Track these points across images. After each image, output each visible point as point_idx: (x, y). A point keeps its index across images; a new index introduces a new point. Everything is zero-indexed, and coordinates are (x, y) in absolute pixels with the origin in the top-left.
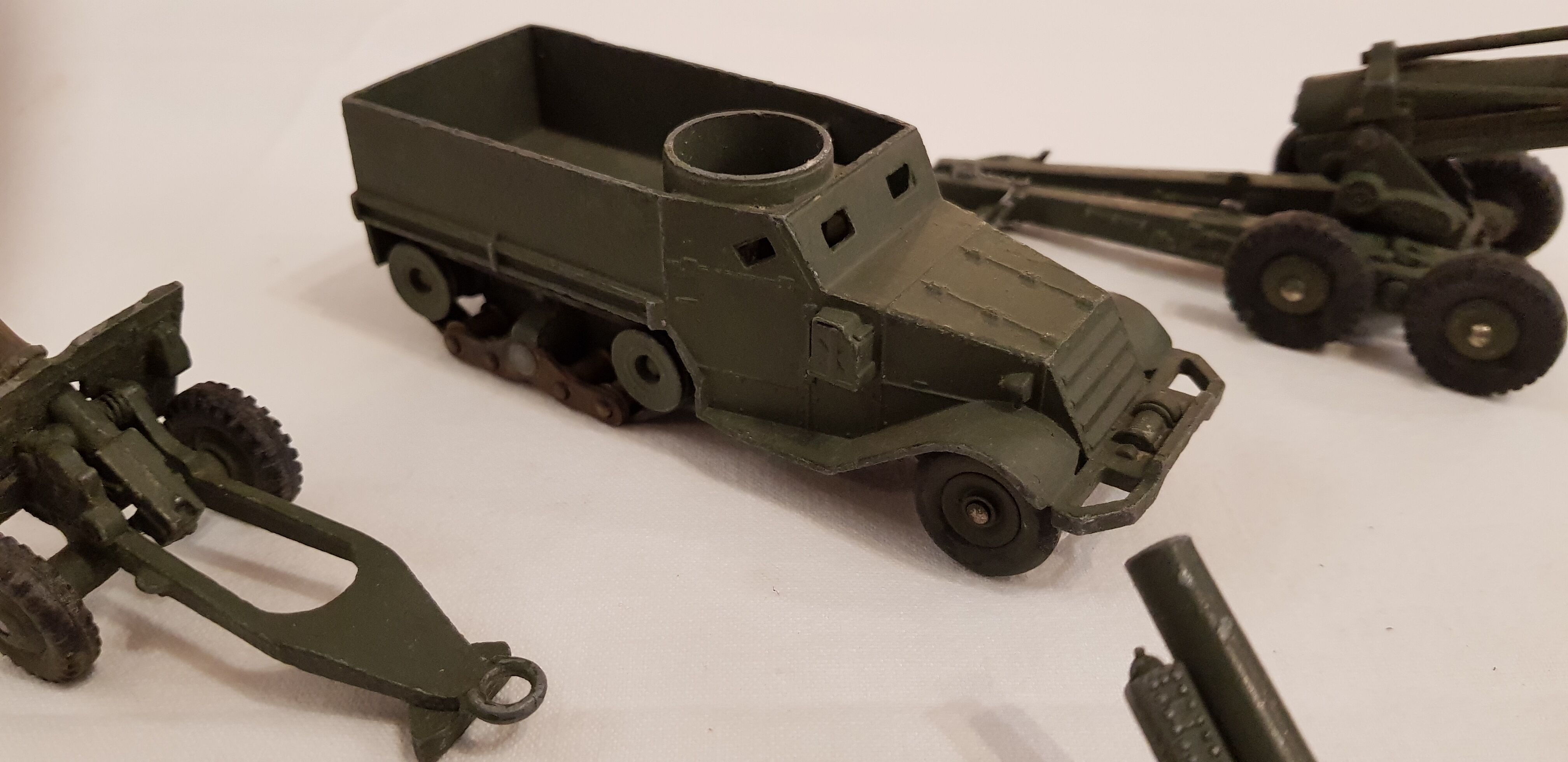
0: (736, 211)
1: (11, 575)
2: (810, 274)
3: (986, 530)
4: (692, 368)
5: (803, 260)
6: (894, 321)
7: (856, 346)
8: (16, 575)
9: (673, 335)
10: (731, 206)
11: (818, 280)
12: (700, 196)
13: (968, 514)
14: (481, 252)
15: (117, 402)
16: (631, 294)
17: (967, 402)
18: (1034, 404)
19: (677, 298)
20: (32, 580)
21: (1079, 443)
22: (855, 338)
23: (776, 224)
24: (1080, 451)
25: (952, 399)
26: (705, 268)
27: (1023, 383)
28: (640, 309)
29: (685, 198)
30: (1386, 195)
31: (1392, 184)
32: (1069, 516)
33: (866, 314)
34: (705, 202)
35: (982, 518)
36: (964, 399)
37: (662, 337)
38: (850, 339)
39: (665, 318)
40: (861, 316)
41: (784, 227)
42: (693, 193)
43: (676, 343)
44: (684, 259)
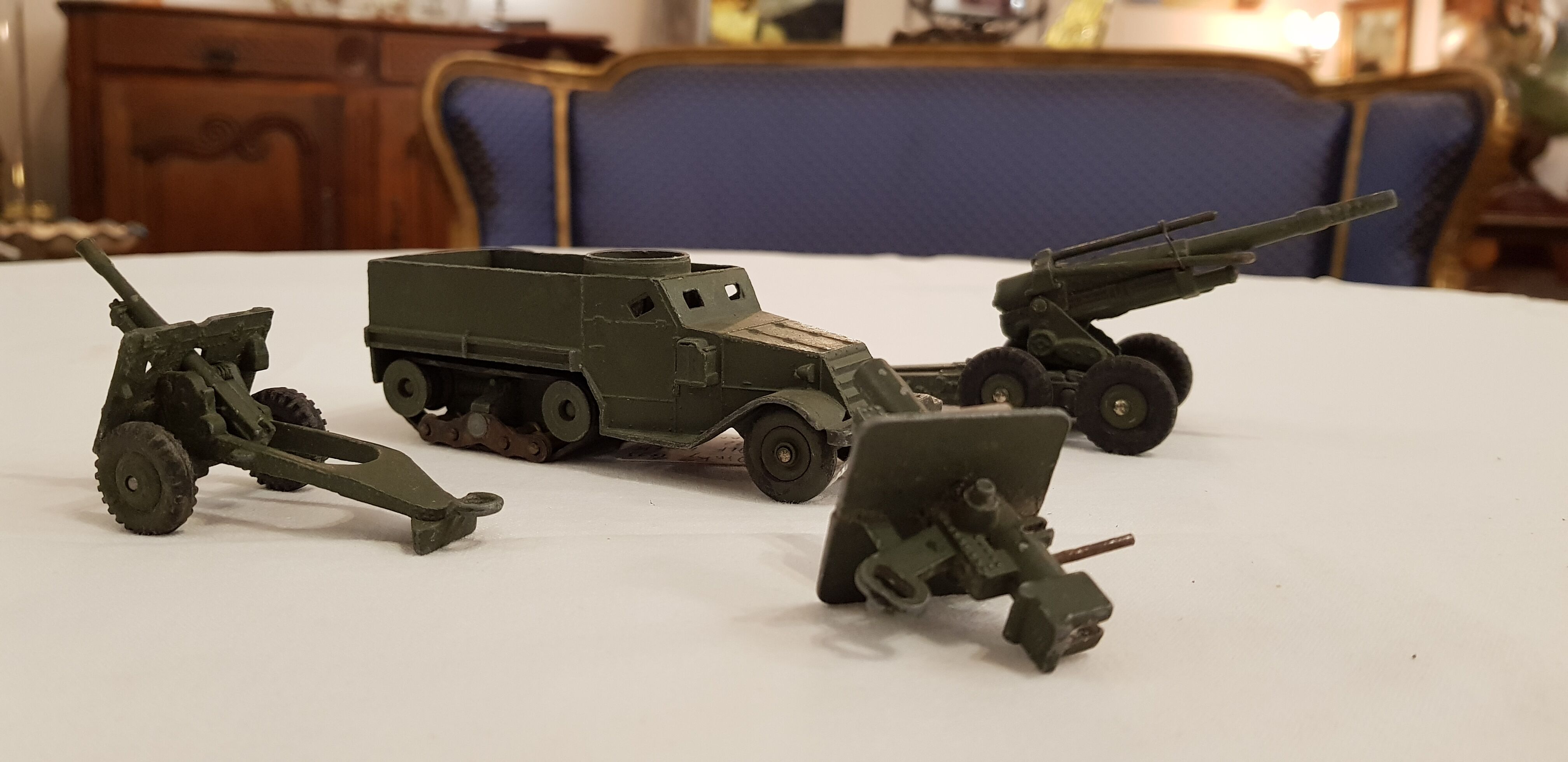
0: (630, 279)
1: (154, 436)
2: (676, 316)
3: (789, 467)
4: (598, 395)
5: (672, 307)
6: (728, 341)
7: (704, 354)
8: (157, 435)
9: (587, 375)
10: (627, 277)
11: (680, 320)
12: (607, 273)
13: (778, 454)
14: (457, 347)
15: (224, 369)
16: (559, 349)
18: (815, 386)
19: (590, 347)
20: (167, 440)
21: (846, 409)
22: (704, 350)
23: (654, 284)
24: (846, 412)
25: (766, 391)
26: (610, 321)
27: (808, 368)
28: (565, 358)
29: (598, 275)
30: (1058, 342)
31: (1060, 336)
32: (837, 432)
33: (711, 338)
34: (610, 276)
35: (787, 456)
36: (775, 390)
37: (578, 379)
38: (701, 350)
39: (582, 362)
40: (708, 340)
41: (660, 285)
42: (603, 273)
43: (588, 380)
44: (596, 317)
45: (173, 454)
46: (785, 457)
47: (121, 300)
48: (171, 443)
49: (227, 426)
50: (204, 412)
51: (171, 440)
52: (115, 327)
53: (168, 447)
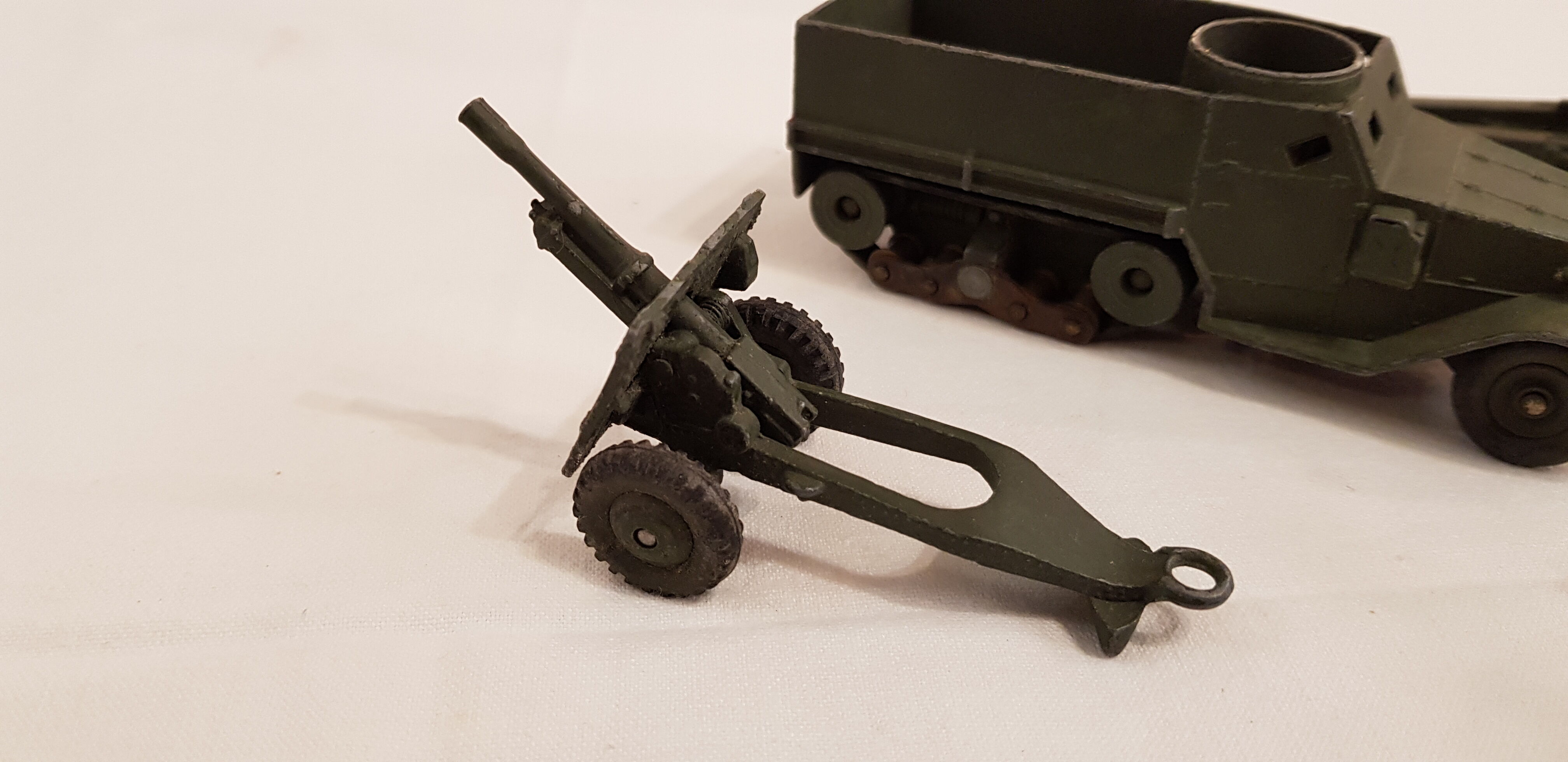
0: (1298, 110)
2: (1368, 170)
3: (1543, 419)
4: (1206, 274)
5: (1364, 158)
6: (1453, 217)
7: (1417, 240)
9: (1191, 244)
11: (1376, 178)
12: (1255, 95)
14: (954, 171)
16: (1149, 202)
17: (1517, 297)
19: (1204, 205)
22: (1416, 233)
23: (1342, 121)
25: (1499, 295)
26: (1249, 170)
28: (1159, 218)
29: (1240, 98)
34: (1263, 101)
35: (1540, 407)
36: (1515, 293)
37: (1174, 248)
38: (1412, 235)
39: (1187, 226)
40: (1417, 212)
41: (1349, 123)
42: (1245, 93)
43: (1191, 252)
44: (1225, 161)
45: (717, 506)
46: (1536, 408)
47: (541, 199)
48: (710, 488)
49: (761, 428)
50: (730, 411)
51: (709, 484)
52: (544, 251)
53: (710, 498)
